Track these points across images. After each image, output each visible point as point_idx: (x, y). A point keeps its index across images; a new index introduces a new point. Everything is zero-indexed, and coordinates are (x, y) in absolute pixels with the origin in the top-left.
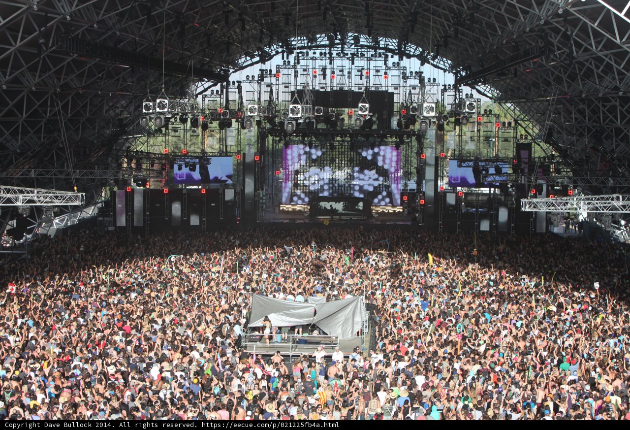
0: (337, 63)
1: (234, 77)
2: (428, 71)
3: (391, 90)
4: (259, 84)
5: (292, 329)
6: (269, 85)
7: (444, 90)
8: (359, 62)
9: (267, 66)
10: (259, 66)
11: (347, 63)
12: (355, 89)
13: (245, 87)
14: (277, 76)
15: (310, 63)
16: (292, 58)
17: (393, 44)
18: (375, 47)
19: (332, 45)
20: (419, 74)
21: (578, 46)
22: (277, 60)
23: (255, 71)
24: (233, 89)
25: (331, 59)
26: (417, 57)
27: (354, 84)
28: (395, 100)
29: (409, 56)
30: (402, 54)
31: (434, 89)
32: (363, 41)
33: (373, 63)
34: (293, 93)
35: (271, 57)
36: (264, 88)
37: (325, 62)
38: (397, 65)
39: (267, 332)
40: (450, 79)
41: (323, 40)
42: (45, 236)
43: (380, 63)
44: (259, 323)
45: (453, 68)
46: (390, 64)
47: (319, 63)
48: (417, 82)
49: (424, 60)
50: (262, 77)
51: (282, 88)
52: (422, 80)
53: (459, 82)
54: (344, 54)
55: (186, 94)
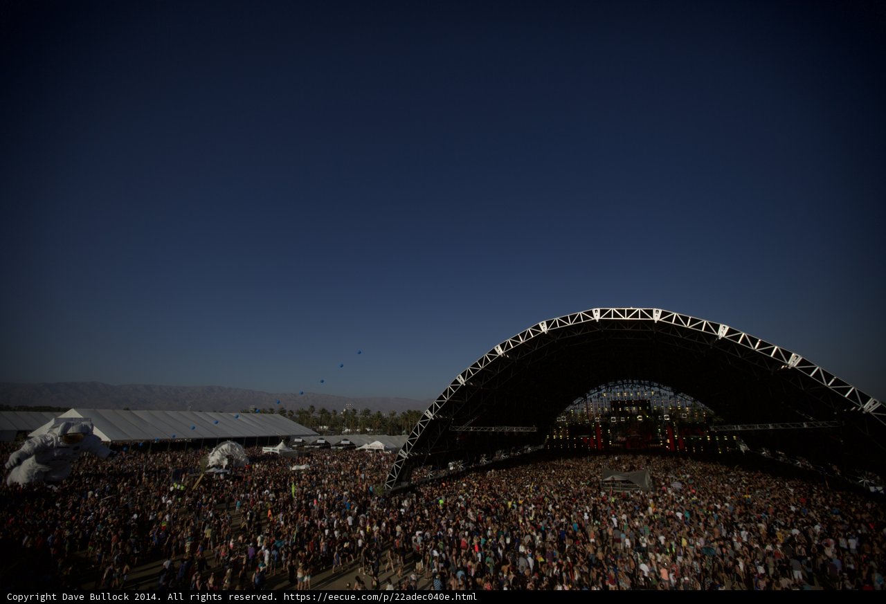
0: (626, 390)
1: (589, 397)
2: (662, 391)
3: (649, 399)
4: (598, 398)
5: (621, 482)
6: (602, 399)
7: (670, 398)
8: (635, 389)
9: (600, 392)
10: (597, 393)
11: (630, 390)
12: (634, 399)
13: (593, 400)
15: (616, 390)
16: (609, 389)
17: (647, 382)
18: (640, 384)
19: (623, 383)
20: (659, 392)
22: (604, 390)
24: (589, 401)
25: (624, 388)
26: (658, 387)
27: (634, 397)
29: (654, 387)
30: (651, 386)
31: (666, 398)
32: (635, 382)
33: (640, 389)
34: (611, 402)
35: (601, 390)
36: (600, 400)
37: (622, 390)
38: (650, 389)
40: (672, 394)
41: (619, 382)
43: (643, 389)
44: (607, 479)
45: (673, 390)
46: (647, 389)
47: (620, 390)
48: (658, 395)
49: (660, 387)
50: (599, 396)
51: (606, 400)
52: (660, 394)
53: (676, 394)
54: (628, 387)
55: (572, 404)
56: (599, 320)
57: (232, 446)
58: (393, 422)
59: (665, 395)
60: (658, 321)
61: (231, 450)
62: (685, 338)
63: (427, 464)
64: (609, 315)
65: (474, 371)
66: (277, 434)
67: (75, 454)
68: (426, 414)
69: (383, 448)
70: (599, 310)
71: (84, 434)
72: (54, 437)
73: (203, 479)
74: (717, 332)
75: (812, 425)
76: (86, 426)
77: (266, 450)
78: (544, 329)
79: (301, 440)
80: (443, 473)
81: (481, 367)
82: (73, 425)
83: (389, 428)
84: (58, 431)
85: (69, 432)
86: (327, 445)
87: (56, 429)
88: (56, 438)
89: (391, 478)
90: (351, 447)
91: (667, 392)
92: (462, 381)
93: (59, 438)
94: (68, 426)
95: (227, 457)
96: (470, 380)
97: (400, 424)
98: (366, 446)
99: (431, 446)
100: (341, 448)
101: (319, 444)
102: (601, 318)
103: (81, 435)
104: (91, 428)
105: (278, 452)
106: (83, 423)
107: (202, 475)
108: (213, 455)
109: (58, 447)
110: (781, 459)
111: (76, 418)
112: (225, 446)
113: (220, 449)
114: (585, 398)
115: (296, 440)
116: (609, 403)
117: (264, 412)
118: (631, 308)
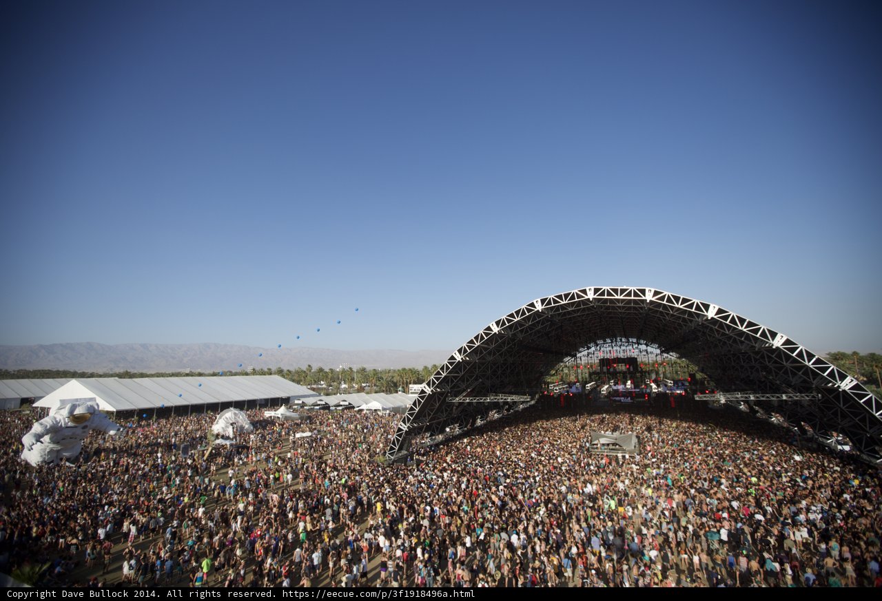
0: (615, 348)
1: (578, 355)
2: (649, 349)
3: (636, 357)
4: (587, 357)
5: (608, 445)
6: (591, 357)
7: (656, 356)
8: (623, 348)
9: (590, 351)
10: (586, 351)
11: (618, 348)
12: (622, 357)
13: (583, 358)
14: (594, 354)
15: (605, 349)
16: (598, 348)
17: (635, 340)
18: (628, 342)
19: (612, 342)
20: (646, 351)
21: (710, 336)
22: (593, 349)
23: (586, 353)
24: (578, 360)
25: (612, 347)
26: (644, 344)
27: (621, 355)
28: (638, 360)
29: (641, 344)
30: (638, 344)
31: (653, 355)
32: (623, 340)
33: (628, 347)
34: (600, 360)
35: (591, 348)
36: (589, 358)
37: (610, 348)
38: (637, 348)
39: (599, 445)
40: (658, 351)
41: (608, 341)
42: (518, 411)
43: (631, 347)
44: (595, 442)
45: (659, 347)
46: (634, 347)
47: (608, 349)
48: (645, 353)
49: (647, 345)
50: (588, 355)
51: (596, 358)
52: (647, 352)
53: (662, 352)
54: (616, 345)
55: (562, 362)
56: (593, 299)
57: (235, 414)
58: (389, 379)
59: (652, 353)
60: (651, 301)
61: (235, 418)
62: (675, 314)
63: (425, 432)
64: (602, 294)
65: (470, 347)
66: (277, 396)
67: (84, 432)
68: (424, 389)
69: (381, 409)
70: (593, 288)
71: (91, 414)
72: (61, 418)
73: (211, 451)
74: (707, 312)
75: (790, 397)
76: (92, 406)
77: (268, 414)
78: (539, 307)
79: (300, 402)
80: (440, 437)
81: (477, 344)
82: (79, 406)
83: (385, 385)
84: (65, 412)
85: (75, 413)
86: (326, 407)
87: (63, 410)
88: (64, 419)
89: (392, 449)
90: (350, 407)
91: (654, 350)
92: (459, 358)
93: (67, 419)
94: (74, 407)
95: (232, 424)
96: (467, 356)
97: (395, 381)
98: (364, 407)
99: (429, 416)
100: (340, 408)
101: (319, 405)
102: (595, 297)
103: (88, 414)
104: (96, 407)
105: (280, 416)
106: (89, 403)
107: (210, 449)
108: (217, 423)
109: (67, 427)
110: (758, 415)
111: (80, 399)
112: (229, 414)
113: (224, 417)
114: (576, 355)
115: (296, 402)
116: (598, 361)
117: (263, 373)
118: (625, 287)
